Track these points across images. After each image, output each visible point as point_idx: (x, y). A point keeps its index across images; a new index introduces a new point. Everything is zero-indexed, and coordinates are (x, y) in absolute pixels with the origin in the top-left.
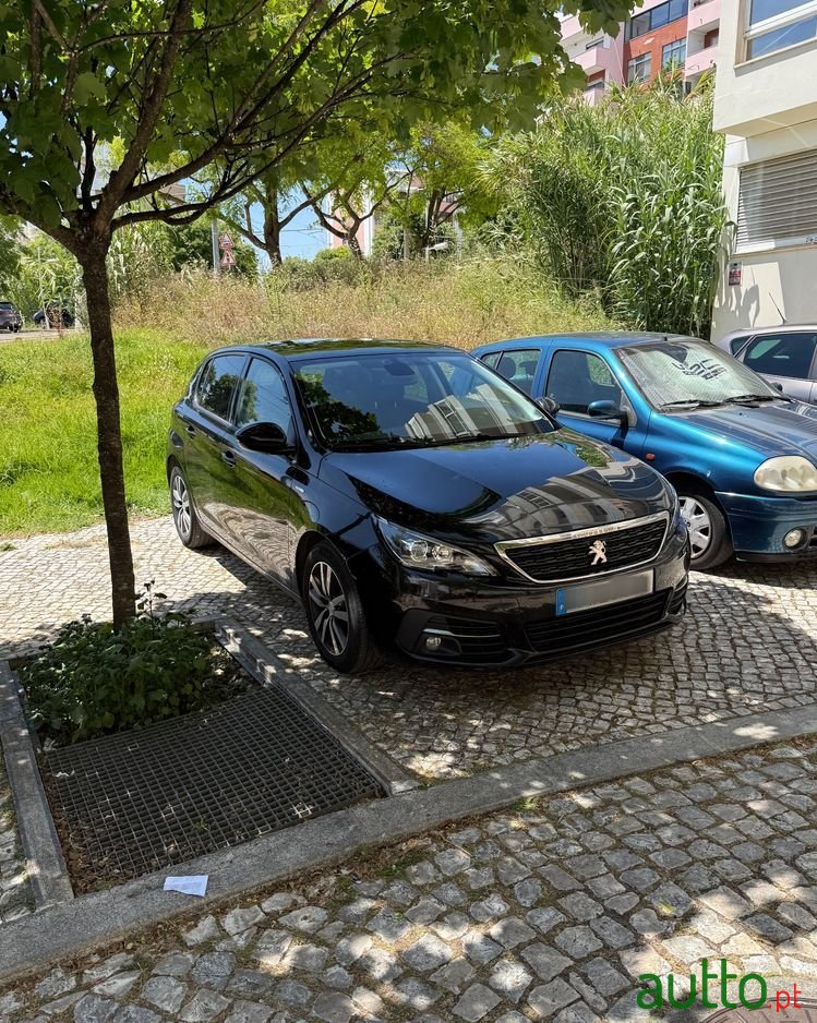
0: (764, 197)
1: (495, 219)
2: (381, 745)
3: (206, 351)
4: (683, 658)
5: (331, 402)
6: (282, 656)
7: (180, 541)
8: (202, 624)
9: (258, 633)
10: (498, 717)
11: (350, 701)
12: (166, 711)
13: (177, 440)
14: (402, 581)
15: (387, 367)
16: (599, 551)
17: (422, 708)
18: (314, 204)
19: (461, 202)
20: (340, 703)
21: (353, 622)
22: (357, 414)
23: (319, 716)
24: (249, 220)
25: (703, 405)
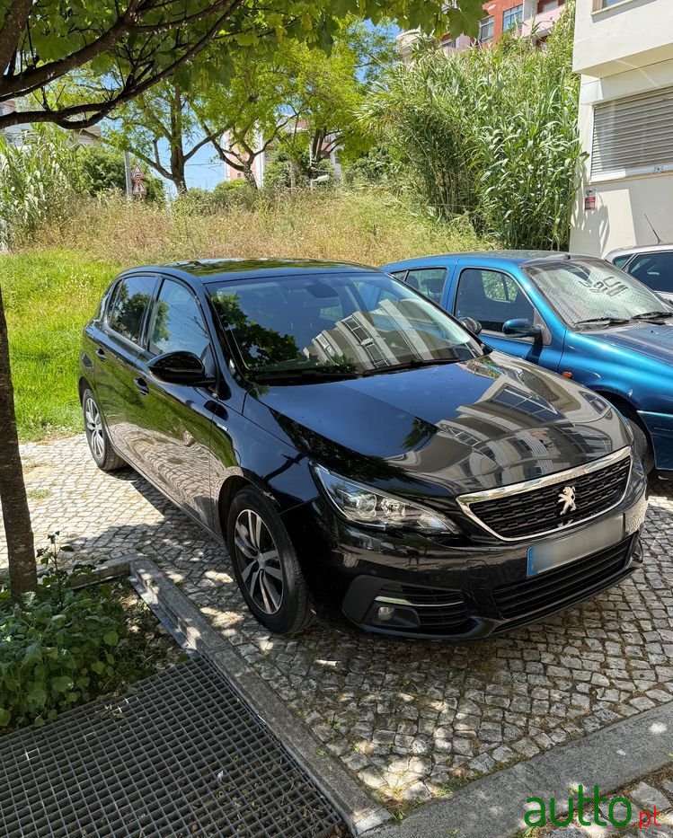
0: (615, 131)
1: (367, 155)
2: (332, 747)
3: (119, 270)
4: (637, 599)
5: (248, 325)
6: (205, 610)
7: (93, 462)
8: (115, 567)
9: (177, 578)
10: (463, 695)
11: (288, 677)
13: (87, 362)
14: (341, 533)
15: (308, 288)
16: (568, 498)
17: (373, 685)
18: (214, 141)
19: (339, 140)
20: (276, 680)
21: (290, 583)
22: (275, 337)
23: (254, 703)
24: (157, 153)
25: (614, 323)
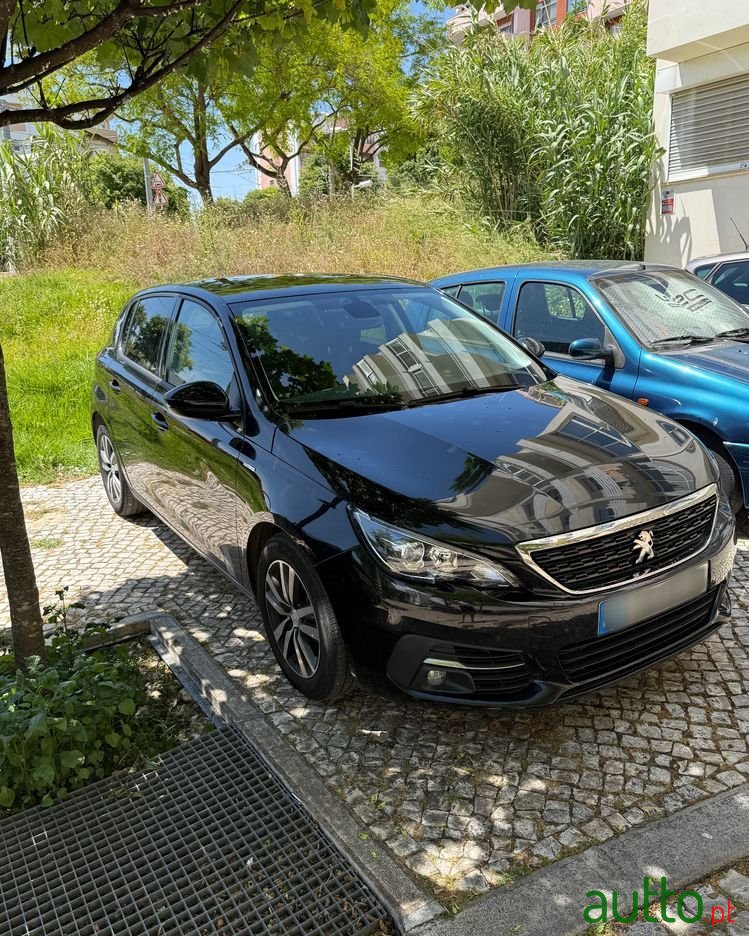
0: (696, 123)
1: (415, 157)
4: (725, 658)
5: (279, 350)
6: (233, 673)
7: (110, 506)
8: (134, 625)
10: (525, 769)
11: (326, 750)
12: (85, 773)
13: (100, 394)
14: (385, 587)
15: (346, 307)
16: (645, 544)
17: (423, 758)
18: (242, 144)
19: (383, 141)
20: (313, 753)
21: (326, 643)
22: (309, 363)
23: (288, 779)
24: (179, 159)
25: (696, 341)
